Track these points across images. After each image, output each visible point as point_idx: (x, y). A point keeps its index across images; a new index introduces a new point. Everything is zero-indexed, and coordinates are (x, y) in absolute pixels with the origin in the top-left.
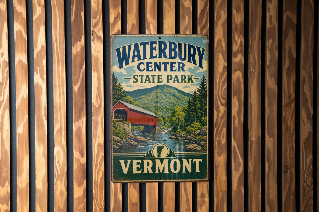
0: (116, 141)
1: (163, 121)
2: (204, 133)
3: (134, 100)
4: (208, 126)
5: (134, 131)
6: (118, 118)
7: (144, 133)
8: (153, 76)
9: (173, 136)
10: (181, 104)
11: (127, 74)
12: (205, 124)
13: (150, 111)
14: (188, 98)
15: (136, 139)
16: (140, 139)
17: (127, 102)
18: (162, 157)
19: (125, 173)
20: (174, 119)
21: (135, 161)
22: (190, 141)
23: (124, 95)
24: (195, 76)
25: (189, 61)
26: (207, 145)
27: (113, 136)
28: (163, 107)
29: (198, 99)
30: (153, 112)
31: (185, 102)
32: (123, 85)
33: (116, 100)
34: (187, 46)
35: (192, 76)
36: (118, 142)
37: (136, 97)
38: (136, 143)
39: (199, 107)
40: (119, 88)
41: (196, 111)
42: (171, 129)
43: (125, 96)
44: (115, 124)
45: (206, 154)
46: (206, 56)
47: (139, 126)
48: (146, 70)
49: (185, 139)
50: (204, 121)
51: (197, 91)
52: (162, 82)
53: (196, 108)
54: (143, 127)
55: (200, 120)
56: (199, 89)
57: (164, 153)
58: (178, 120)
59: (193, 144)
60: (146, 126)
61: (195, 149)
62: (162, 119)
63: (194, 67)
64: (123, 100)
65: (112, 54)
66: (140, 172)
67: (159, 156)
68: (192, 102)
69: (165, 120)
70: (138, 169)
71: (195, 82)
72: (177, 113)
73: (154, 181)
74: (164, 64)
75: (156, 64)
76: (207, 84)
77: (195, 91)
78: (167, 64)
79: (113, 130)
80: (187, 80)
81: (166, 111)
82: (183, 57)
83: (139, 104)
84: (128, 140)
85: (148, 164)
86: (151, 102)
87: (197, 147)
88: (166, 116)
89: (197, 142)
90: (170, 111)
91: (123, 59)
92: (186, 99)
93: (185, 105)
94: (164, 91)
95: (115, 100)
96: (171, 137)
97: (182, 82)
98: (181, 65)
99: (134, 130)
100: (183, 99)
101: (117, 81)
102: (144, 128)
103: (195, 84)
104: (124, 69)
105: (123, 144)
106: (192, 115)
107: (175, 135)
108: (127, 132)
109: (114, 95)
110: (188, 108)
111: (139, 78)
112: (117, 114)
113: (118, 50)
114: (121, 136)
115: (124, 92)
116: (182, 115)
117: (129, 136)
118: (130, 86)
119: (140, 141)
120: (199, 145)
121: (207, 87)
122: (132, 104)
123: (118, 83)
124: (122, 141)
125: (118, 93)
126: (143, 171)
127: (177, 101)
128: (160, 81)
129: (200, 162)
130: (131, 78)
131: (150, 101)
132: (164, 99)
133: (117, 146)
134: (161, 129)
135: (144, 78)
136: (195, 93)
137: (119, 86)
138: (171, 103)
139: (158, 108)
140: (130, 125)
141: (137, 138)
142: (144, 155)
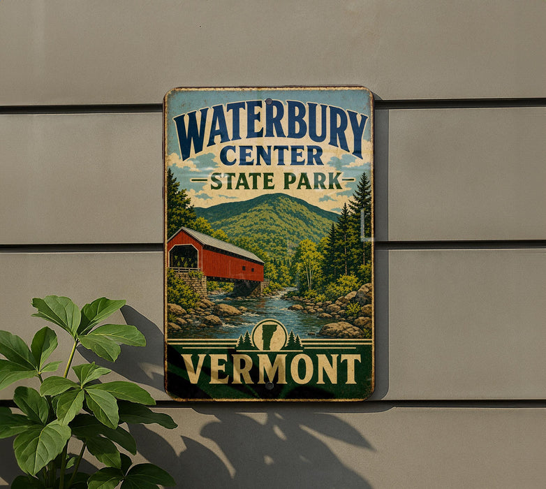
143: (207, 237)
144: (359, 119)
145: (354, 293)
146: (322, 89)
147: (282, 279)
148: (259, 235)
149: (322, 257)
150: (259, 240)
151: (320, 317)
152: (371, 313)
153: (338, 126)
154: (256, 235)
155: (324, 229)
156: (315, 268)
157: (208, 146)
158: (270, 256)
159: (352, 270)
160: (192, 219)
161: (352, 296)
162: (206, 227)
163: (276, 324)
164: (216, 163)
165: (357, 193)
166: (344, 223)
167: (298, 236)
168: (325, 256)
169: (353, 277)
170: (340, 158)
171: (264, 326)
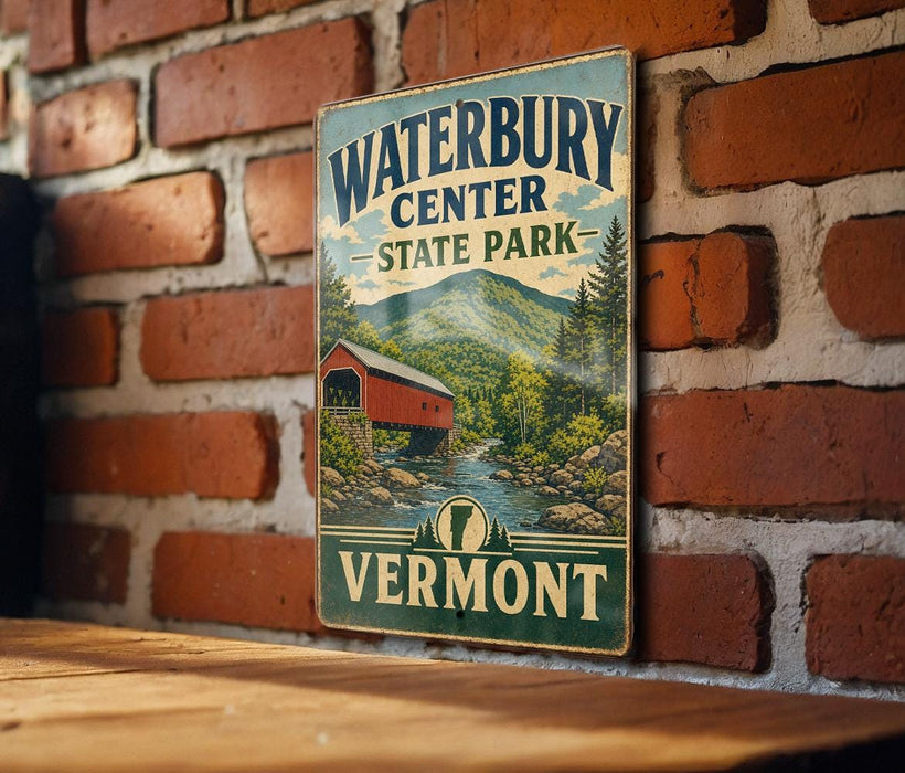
0: (329, 483)
1: (469, 411)
2: (614, 459)
3: (381, 336)
4: (628, 428)
5: (381, 449)
6: (335, 401)
7: (410, 457)
8: (440, 241)
10: (532, 344)
11: (360, 241)
12: (620, 423)
13: (429, 372)
14: (557, 316)
15: (387, 479)
16: (400, 479)
17: (361, 343)
18: (465, 550)
19: (353, 598)
20: (506, 404)
21: (384, 559)
22: (562, 491)
23: (353, 317)
24: (582, 226)
25: (563, 166)
26: (625, 511)
27: (322, 465)
28: (472, 356)
29: (591, 319)
30: (440, 377)
31: (544, 335)
32: (351, 282)
33: (330, 340)
34: (555, 104)
35: (571, 225)
36: (336, 487)
38: (385, 493)
39: (596, 350)
40: (338, 294)
41: (586, 368)
42: (496, 442)
43: (355, 324)
44: (326, 422)
45: (622, 546)
46: (626, 134)
47: (395, 432)
48: (416, 219)
49: (544, 484)
50: (614, 409)
51: (591, 284)
52: (466, 261)
53: (585, 356)
54: (407, 434)
55: (600, 405)
56: (597, 278)
57: (475, 534)
58: (522, 408)
59: (572, 501)
60: (416, 431)
61: (582, 523)
62: (467, 404)
63: (580, 190)
64: (348, 339)
65: (318, 178)
66: (397, 600)
67: (457, 543)
68: (569, 334)
69: (477, 408)
70: (393, 589)
71: (581, 251)
72: (519, 378)
74: (474, 192)
75: (448, 192)
76: (626, 253)
77: (582, 287)
78: (486, 190)
79: (322, 446)
80: (552, 244)
81: (480, 372)
82: (540, 152)
83: (396, 350)
84: (363, 479)
85: (422, 571)
86: (433, 339)
87: (587, 515)
88: (481, 392)
89: (590, 495)
90: (493, 372)
91: (351, 190)
92: (548, 322)
93: (547, 343)
94: (474, 297)
95: (328, 338)
96: (498, 473)
97: (535, 253)
98: (533, 186)
99: (380, 445)
100: (539, 324)
101: (332, 270)
102: (412, 440)
103: (584, 259)
104: (353, 223)
105: (350, 495)
106: (570, 386)
107: (511, 465)
108: (359, 453)
109: (323, 324)
110: (555, 359)
111: (397, 255)
112: (331, 389)
113: (336, 158)
114: (344, 466)
115: (352, 309)
116: (534, 387)
117: (366, 468)
118: (370, 285)
119: (399, 486)
120: (595, 509)
121: (626, 265)
122: (376, 349)
123: (336, 276)
125: (334, 314)
126: (406, 598)
127: (519, 330)
128: (461, 257)
129: (599, 577)
130: (372, 257)
131: (430, 336)
132: (473, 328)
133: (333, 500)
134: (463, 440)
135: (412, 252)
137: (340, 287)
138: (498, 342)
139: (455, 362)
140: (369, 426)
141: (391, 475)
142: (411, 537)
143: (372, 353)
144: (607, 113)
145: (597, 448)
146: (546, 66)
147: (480, 424)
148: (446, 347)
149: (544, 382)
150: (446, 355)
151: (540, 494)
152: (625, 487)
153: (572, 132)
154: (442, 348)
155: (547, 331)
156: (533, 402)
157: (374, 197)
158: (463, 384)
159: (592, 405)
160: (352, 324)
161: (593, 455)
162: (371, 337)
163: (471, 504)
164: (386, 227)
165: (603, 257)
166: (580, 316)
167: (505, 344)
168: (549, 380)
169: (594, 419)
170: (575, 193)
171: (452, 507)
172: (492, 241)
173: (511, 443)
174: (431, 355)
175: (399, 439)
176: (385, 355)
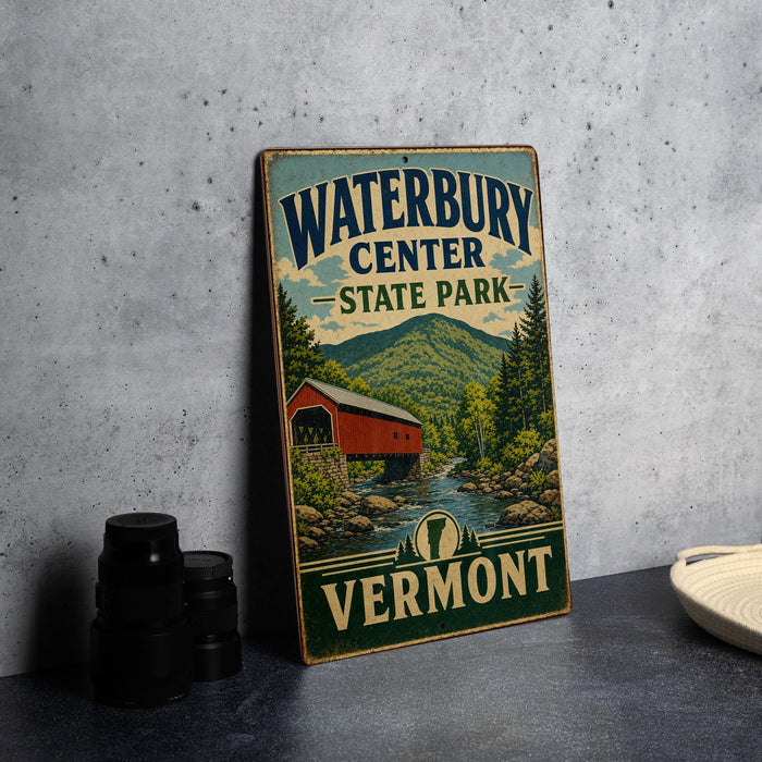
0: (306, 521)
1: (436, 436)
2: (550, 462)
3: (349, 374)
5: (357, 480)
6: (306, 440)
7: (386, 483)
8: (399, 287)
9: (468, 482)
10: (483, 375)
11: (320, 284)
12: (551, 434)
13: (398, 405)
14: (499, 352)
15: (365, 507)
16: (377, 505)
17: (329, 381)
18: (442, 557)
19: (340, 628)
20: (466, 427)
21: (368, 583)
22: (515, 493)
23: (318, 358)
24: (512, 282)
25: (494, 232)
26: (559, 500)
27: (296, 504)
28: (434, 388)
29: (525, 354)
30: (408, 409)
31: (491, 368)
32: (313, 324)
33: (296, 380)
34: (484, 181)
35: (504, 279)
36: (312, 524)
37: (356, 361)
38: (365, 521)
39: (530, 378)
40: (301, 334)
41: (524, 393)
42: (460, 460)
43: (322, 363)
44: (297, 461)
45: (560, 528)
46: (536, 213)
47: (369, 462)
48: (375, 268)
49: (500, 489)
50: (545, 423)
51: (522, 326)
52: (423, 306)
53: (523, 383)
54: (382, 462)
55: (536, 421)
56: (526, 322)
57: (449, 543)
58: (479, 429)
59: (523, 500)
60: (389, 459)
61: (531, 516)
62: (433, 430)
63: (508, 252)
64: (315, 378)
65: (270, 220)
66: (384, 618)
67: (435, 553)
68: (510, 366)
69: (442, 433)
70: (379, 609)
71: (513, 301)
72: (474, 404)
73: (426, 639)
74: (425, 247)
75: (402, 245)
76: (544, 304)
77: (516, 329)
78: (435, 246)
79: (295, 485)
80: (491, 294)
81: (443, 401)
82: (476, 219)
83: (364, 386)
84: (342, 511)
85: (406, 586)
86: (399, 375)
87: (534, 508)
88: (445, 419)
89: (535, 493)
90: (453, 401)
91: (307, 236)
92: (493, 357)
93: (493, 375)
94: (433, 337)
95: (293, 378)
96: (464, 486)
97: (479, 302)
98: (473, 247)
99: (356, 477)
100: (487, 359)
101: (293, 311)
102: (387, 467)
103: (515, 307)
104: (312, 267)
105: (329, 529)
106: (514, 408)
107: (474, 478)
108: (336, 486)
109: (287, 364)
110: (501, 387)
111: (358, 298)
112: (301, 428)
113: (288, 203)
114: (320, 501)
115: (317, 349)
116: (487, 411)
118: (334, 326)
119: (378, 512)
120: (540, 503)
121: (545, 313)
122: (344, 386)
123: (298, 318)
124: (325, 517)
125: (298, 354)
126: (392, 614)
127: (471, 365)
128: (419, 302)
129: (546, 556)
130: (334, 300)
131: (397, 372)
132: (434, 364)
133: (311, 537)
134: (432, 462)
135: (373, 297)
136: (516, 334)
137: (303, 328)
138: (455, 375)
139: (420, 394)
140: (343, 459)
141: (368, 502)
142: (392, 556)
143: (341, 391)
144: (523, 196)
145: (537, 455)
146: (475, 150)
147: (446, 446)
148: (411, 382)
149: (493, 406)
150: (411, 389)
151: (498, 498)
152: (558, 482)
153: (499, 206)
154: (408, 382)
155: (493, 364)
156: (486, 424)
157: (332, 244)
158: (429, 413)
159: (530, 422)
160: (318, 364)
161: (535, 461)
162: (339, 376)
163: (444, 516)
164: (346, 272)
165: (529, 306)
166: (516, 352)
167: (462, 377)
168: (497, 404)
169: (533, 432)
170: (504, 255)
171: (428, 522)
172: (443, 290)
173: (472, 458)
174: (398, 389)
175: (375, 468)
176: (355, 391)
